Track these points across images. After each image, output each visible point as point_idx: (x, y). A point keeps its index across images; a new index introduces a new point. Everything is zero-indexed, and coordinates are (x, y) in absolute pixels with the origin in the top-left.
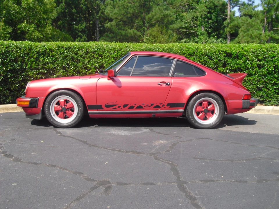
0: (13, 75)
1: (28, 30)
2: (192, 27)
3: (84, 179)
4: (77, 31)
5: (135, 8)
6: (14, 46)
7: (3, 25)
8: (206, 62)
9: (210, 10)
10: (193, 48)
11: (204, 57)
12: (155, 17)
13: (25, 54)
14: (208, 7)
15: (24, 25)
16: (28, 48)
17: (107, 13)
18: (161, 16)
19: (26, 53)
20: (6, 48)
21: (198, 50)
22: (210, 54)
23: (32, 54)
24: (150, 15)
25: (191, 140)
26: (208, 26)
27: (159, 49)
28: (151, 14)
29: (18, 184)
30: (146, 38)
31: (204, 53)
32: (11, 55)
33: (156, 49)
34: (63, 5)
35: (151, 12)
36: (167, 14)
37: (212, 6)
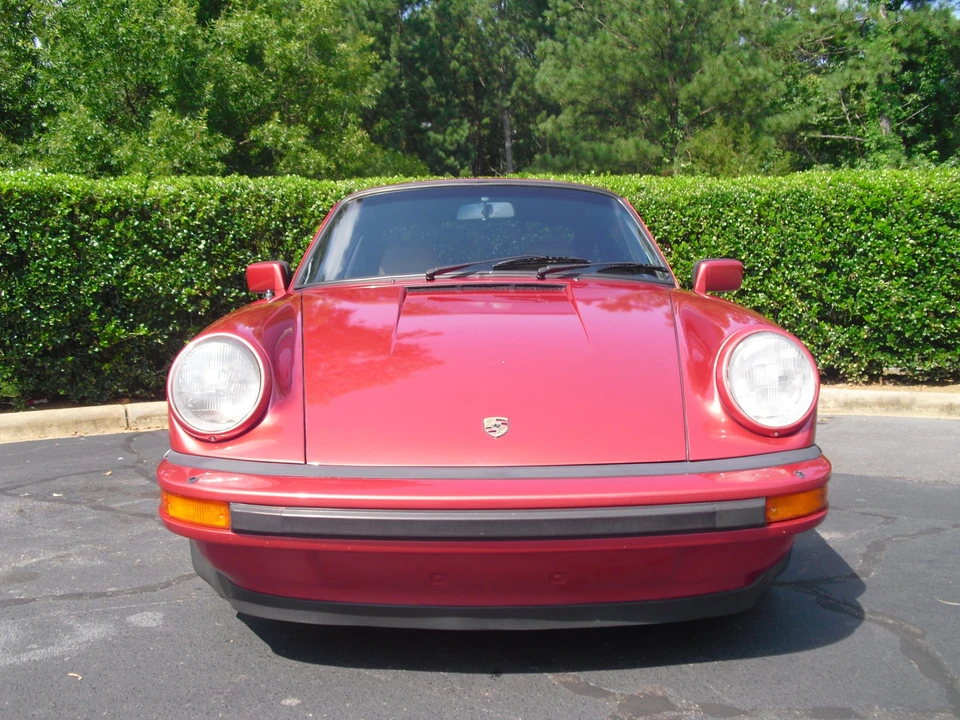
0: (244, 293)
1: (285, 147)
2: (846, 121)
3: (562, 686)
4: (441, 150)
5: (640, 64)
6: (248, 194)
7: (202, 133)
8: (938, 235)
9: (914, 57)
10: (886, 184)
11: (927, 220)
12: (713, 92)
13: (284, 220)
14: (907, 44)
15: (270, 131)
16: (297, 198)
17: (544, 84)
18: (732, 89)
19: (288, 215)
20: (223, 200)
21: (906, 193)
22: (951, 206)
23: (310, 220)
24: (693, 87)
25: (939, 530)
26: (904, 114)
27: (758, 194)
28: (699, 81)
29: (303, 703)
30: (682, 165)
31: (929, 204)
32: (239, 226)
33: (745, 195)
34: (391, 66)
35: (697, 76)
36: (755, 80)
37: (921, 40)
